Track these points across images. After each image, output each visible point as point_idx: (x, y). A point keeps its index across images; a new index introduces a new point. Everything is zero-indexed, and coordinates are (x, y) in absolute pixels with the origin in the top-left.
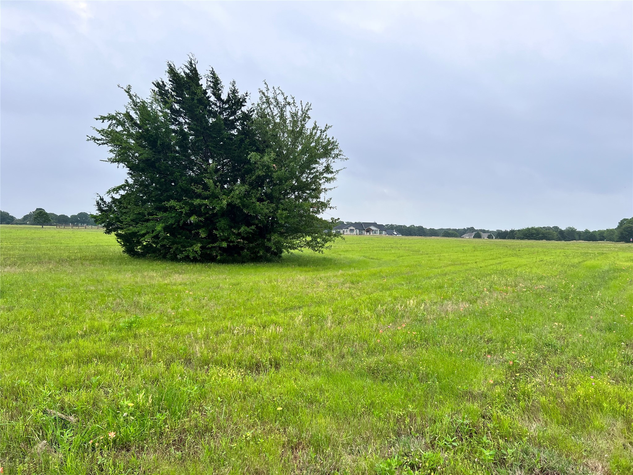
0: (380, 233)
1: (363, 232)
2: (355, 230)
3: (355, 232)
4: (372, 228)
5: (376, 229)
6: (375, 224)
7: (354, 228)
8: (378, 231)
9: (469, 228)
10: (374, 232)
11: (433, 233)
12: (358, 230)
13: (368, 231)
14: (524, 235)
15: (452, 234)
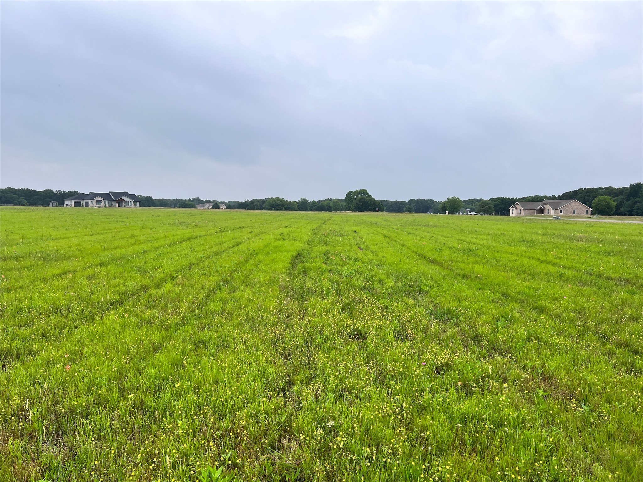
0: (135, 205)
2: (103, 202)
3: (103, 204)
5: (130, 200)
6: (126, 194)
7: (102, 199)
8: (132, 202)
10: (126, 204)
13: (120, 202)
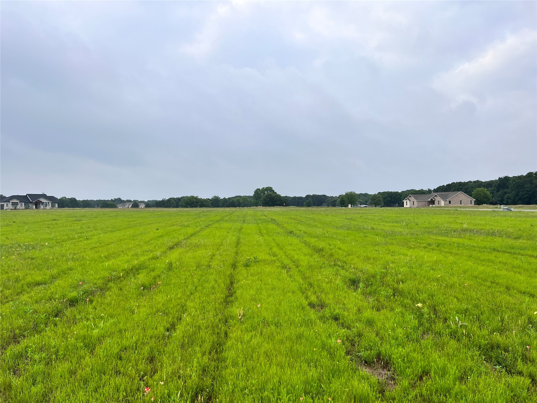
0: (53, 206)
1: (30, 205)
2: (20, 204)
3: (19, 206)
4: (43, 200)
6: (44, 196)
7: (18, 201)
8: (50, 204)
9: (116, 199)
10: (44, 205)
11: (87, 204)
12: (23, 204)
13: (37, 204)
14: (186, 204)
15: (111, 204)
